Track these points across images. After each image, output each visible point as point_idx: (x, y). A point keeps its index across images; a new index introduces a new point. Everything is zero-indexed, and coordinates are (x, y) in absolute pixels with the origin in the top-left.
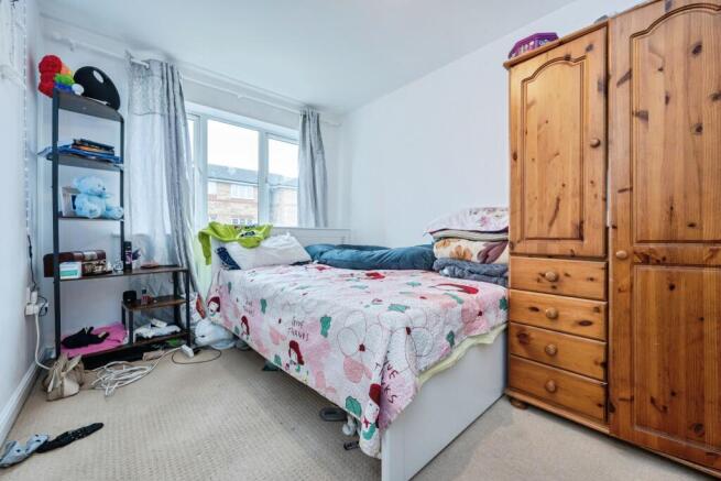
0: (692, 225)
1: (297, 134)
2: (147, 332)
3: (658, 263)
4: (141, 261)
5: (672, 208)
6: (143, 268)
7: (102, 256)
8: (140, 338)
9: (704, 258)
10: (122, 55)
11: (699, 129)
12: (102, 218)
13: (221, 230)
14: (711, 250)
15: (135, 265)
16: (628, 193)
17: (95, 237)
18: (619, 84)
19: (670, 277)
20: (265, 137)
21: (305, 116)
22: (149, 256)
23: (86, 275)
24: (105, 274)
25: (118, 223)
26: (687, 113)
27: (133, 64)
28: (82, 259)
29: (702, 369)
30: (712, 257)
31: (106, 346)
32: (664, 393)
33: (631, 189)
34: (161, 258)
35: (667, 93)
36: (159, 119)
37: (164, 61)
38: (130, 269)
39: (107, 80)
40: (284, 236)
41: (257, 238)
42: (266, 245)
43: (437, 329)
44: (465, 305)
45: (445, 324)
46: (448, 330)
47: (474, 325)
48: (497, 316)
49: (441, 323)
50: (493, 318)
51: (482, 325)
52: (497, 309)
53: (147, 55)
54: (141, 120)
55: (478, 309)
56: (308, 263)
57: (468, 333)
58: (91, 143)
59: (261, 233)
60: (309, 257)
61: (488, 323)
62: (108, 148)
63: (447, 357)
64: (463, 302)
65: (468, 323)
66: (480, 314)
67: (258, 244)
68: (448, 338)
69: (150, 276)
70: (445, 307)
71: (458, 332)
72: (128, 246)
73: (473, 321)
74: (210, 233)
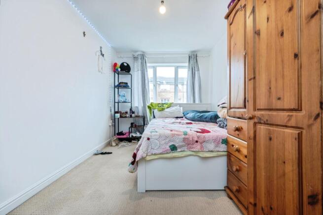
0: (279, 99)
1: (187, 64)
2: (134, 135)
3: (265, 123)
4: (136, 114)
5: (270, 88)
6: (136, 116)
7: (127, 113)
8: (132, 136)
9: (285, 122)
10: (131, 56)
11: (282, 34)
12: (125, 102)
13: (154, 105)
14: (289, 116)
15: (133, 115)
16: (252, 81)
17: (125, 108)
18: (249, 17)
19: (270, 132)
20: (177, 68)
21: (190, 57)
22: (138, 113)
23: (121, 117)
24: (126, 117)
25: (130, 104)
26: (277, 25)
27: (134, 57)
28: (121, 113)
29: (284, 196)
30: (289, 120)
31: (125, 136)
32: (267, 206)
33: (254, 78)
34: (141, 114)
35: (268, 15)
36: (140, 72)
37: (141, 53)
38: (131, 116)
39: (128, 64)
40: (176, 107)
41: (162, 107)
42: (166, 110)
43: (163, 142)
44: (187, 136)
45: (170, 141)
46: (171, 144)
47: (193, 146)
48: (216, 146)
49: (167, 140)
50: (211, 146)
51: (197, 147)
52: (218, 143)
53: (137, 53)
54: (136, 73)
55: (196, 139)
56: (182, 117)
57: (189, 149)
58: (122, 83)
59: (166, 106)
60: (182, 115)
61: (202, 147)
62: (126, 83)
63: (167, 153)
64: (186, 135)
65: (189, 144)
66: (197, 142)
67: (163, 109)
68: (170, 146)
69: (137, 119)
70: (173, 135)
71: (181, 147)
72: (131, 110)
73: (193, 144)
74: (151, 106)
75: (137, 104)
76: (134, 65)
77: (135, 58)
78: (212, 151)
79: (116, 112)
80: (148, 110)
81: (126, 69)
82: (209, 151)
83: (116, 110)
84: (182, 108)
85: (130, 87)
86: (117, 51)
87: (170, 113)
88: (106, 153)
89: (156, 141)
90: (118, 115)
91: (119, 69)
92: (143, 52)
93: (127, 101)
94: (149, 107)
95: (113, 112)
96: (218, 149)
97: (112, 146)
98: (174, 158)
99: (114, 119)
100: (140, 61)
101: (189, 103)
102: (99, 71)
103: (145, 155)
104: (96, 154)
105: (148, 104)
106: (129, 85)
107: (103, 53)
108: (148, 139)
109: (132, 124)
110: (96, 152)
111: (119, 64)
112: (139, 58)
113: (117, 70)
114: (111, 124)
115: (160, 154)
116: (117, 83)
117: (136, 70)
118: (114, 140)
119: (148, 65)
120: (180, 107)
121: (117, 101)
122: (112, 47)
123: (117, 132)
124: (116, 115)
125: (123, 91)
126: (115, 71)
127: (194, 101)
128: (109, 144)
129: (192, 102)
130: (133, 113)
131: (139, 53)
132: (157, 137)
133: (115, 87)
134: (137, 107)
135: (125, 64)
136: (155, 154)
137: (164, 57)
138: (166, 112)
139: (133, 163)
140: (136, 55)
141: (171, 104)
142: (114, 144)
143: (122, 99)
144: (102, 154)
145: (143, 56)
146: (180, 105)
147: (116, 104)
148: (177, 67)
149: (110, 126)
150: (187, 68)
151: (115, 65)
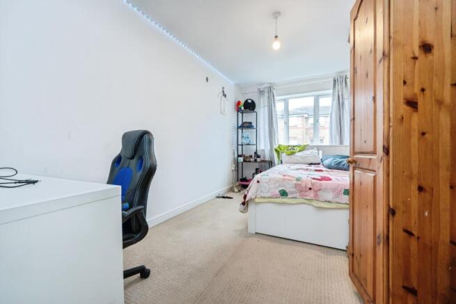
0: (365, 142)
1: (330, 91)
4: (262, 158)
6: (262, 161)
7: (251, 156)
10: (256, 90)
12: (249, 144)
13: (282, 148)
15: (258, 160)
17: (250, 151)
20: (316, 98)
22: (264, 158)
23: (244, 161)
24: (250, 161)
25: (255, 146)
28: (244, 156)
31: (248, 183)
34: (267, 158)
35: (361, 54)
36: (266, 108)
37: (269, 85)
38: (256, 161)
39: (252, 101)
40: (311, 151)
41: (291, 151)
42: (297, 154)
43: (273, 186)
44: (299, 182)
45: (280, 186)
46: (281, 189)
47: (306, 193)
48: (336, 197)
49: (277, 185)
50: (330, 196)
51: (311, 195)
52: (339, 193)
53: (264, 86)
54: (262, 110)
55: (310, 186)
56: (319, 164)
57: (302, 196)
58: (246, 123)
59: (298, 149)
60: (319, 161)
61: (316, 196)
62: (251, 123)
63: (277, 198)
64: (299, 180)
65: (301, 191)
66: (310, 189)
67: (293, 153)
68: (280, 191)
69: (263, 163)
70: (284, 180)
71: (292, 193)
72: (256, 153)
73: (306, 191)
74: (279, 149)
75: (264, 147)
76: (260, 101)
77: (261, 92)
78: (329, 202)
79: (239, 156)
80: (275, 154)
81: (250, 106)
82: (325, 201)
83: (240, 153)
84: (321, 152)
85: (255, 127)
86: (240, 87)
87: (302, 158)
88: (226, 197)
89: (265, 184)
90: (241, 159)
91: (243, 108)
92: (271, 84)
93: (251, 143)
94: (276, 150)
95: (236, 156)
96: (338, 200)
97: (234, 192)
98: (284, 204)
99: (237, 164)
100: (266, 94)
101: (334, 144)
102: (221, 113)
103: (253, 197)
104: (218, 197)
105: (276, 147)
106: (254, 124)
107: (226, 93)
108: (258, 182)
109: (257, 169)
110: (217, 195)
111: (243, 102)
112: (266, 91)
113: (241, 108)
114: (233, 169)
115: (270, 198)
116: (240, 124)
117: (262, 106)
118: (237, 186)
119: (277, 98)
120: (318, 150)
121: (240, 143)
122: (236, 84)
123: (240, 177)
124: (239, 158)
125: (247, 132)
126: (238, 110)
127: (341, 142)
128: (231, 190)
129: (338, 144)
130: (258, 157)
131: (266, 85)
132: (267, 181)
133: (238, 128)
134: (264, 150)
135: (250, 101)
136: (264, 198)
137: (299, 85)
138: (297, 156)
139: (243, 204)
140: (262, 88)
141: (305, 146)
142: (236, 190)
143: (245, 142)
144: (224, 197)
145: (270, 89)
146: (319, 148)
147: (240, 147)
148: (318, 96)
149: (233, 171)
150: (331, 96)
151: (239, 103)
